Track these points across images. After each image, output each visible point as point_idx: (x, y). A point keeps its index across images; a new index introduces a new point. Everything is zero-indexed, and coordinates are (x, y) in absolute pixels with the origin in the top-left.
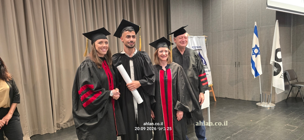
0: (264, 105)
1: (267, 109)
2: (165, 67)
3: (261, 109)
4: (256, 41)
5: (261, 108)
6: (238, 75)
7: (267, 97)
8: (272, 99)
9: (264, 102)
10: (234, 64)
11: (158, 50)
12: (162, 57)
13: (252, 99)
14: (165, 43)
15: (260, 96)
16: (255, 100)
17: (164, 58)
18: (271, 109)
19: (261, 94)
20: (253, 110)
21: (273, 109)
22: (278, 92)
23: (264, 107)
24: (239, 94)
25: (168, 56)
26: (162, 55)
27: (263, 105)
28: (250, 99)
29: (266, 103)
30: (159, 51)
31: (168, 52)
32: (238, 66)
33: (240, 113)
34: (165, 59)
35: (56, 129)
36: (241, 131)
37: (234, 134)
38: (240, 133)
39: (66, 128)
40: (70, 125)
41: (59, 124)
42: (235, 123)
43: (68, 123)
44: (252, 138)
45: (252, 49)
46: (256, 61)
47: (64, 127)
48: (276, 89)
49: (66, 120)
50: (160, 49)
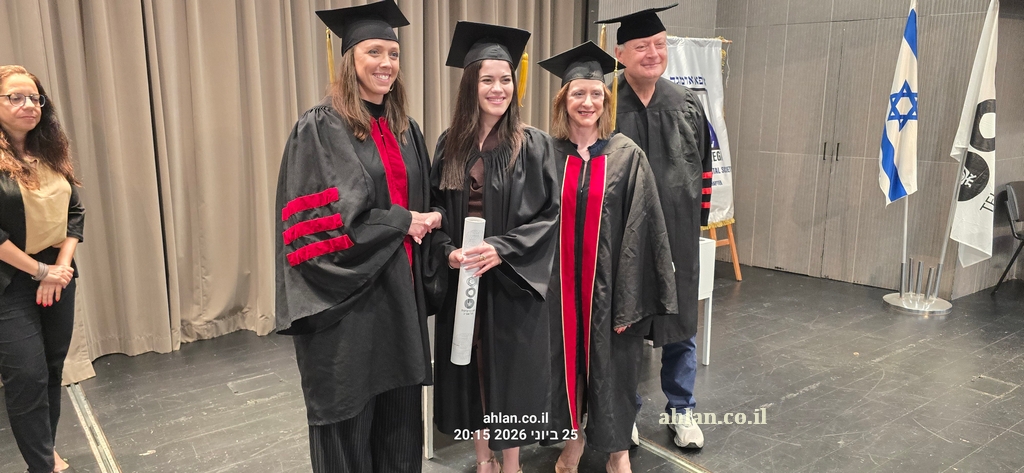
0: (910, 301)
1: (920, 319)
2: (589, 148)
3: (900, 318)
4: (906, 68)
5: (899, 314)
6: (831, 190)
7: (924, 274)
8: (942, 282)
9: (911, 293)
10: (821, 149)
11: (567, 89)
12: (580, 112)
13: (872, 278)
14: (596, 64)
15: (899, 271)
16: (883, 283)
17: (586, 117)
18: (936, 318)
19: (904, 262)
20: (868, 317)
21: (942, 318)
22: (965, 262)
23: (909, 310)
24: (825, 258)
25: (602, 110)
26: (580, 105)
27: (907, 301)
28: (865, 280)
29: (920, 297)
30: (570, 93)
31: (603, 98)
32: (835, 157)
33: (821, 326)
34: (591, 120)
35: (179, 338)
36: (813, 387)
37: (789, 396)
38: (811, 393)
39: (213, 338)
40: (228, 330)
41: (191, 325)
42: (796, 357)
43: (220, 323)
44: (849, 412)
45: (892, 96)
46: (902, 141)
47: (207, 336)
48: (961, 250)
49: (212, 313)
50: (576, 85)
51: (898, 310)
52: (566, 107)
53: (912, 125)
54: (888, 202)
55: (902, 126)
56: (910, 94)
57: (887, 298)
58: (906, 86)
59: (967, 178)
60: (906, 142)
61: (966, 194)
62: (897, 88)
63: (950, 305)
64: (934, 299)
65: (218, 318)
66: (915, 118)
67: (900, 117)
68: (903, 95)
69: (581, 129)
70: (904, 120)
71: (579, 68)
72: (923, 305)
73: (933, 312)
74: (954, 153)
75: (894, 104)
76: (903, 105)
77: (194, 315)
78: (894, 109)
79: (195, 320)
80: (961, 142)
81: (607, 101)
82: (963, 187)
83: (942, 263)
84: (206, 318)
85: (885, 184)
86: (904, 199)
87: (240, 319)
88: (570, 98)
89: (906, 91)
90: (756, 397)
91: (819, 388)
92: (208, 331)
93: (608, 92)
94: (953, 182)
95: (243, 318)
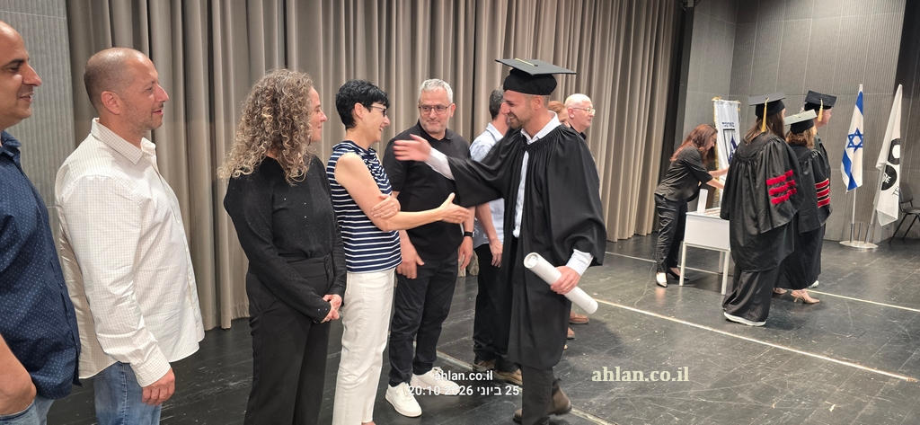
0: (854, 244)
1: (865, 251)
3: (852, 251)
21: (875, 252)
22: (882, 223)
29: (861, 242)
45: (849, 136)
46: (854, 159)
48: (880, 217)
53: (860, 150)
54: (847, 191)
55: (855, 150)
56: (859, 134)
57: (842, 243)
58: (858, 131)
59: (886, 179)
60: (857, 158)
61: (886, 186)
62: (852, 131)
63: (877, 246)
64: (868, 243)
66: (861, 147)
67: (853, 146)
68: (856, 135)
70: (857, 147)
72: (864, 246)
73: (869, 249)
74: (878, 165)
75: (851, 140)
76: (856, 141)
78: (851, 142)
80: (882, 160)
82: (884, 183)
83: (871, 223)
85: (847, 181)
86: (853, 192)
89: (858, 134)
94: (878, 180)
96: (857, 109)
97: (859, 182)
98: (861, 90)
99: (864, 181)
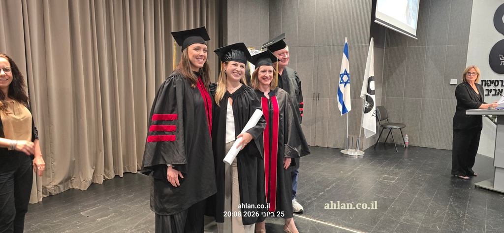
0: (350, 152)
2: (268, 93)
3: (348, 158)
4: (345, 65)
6: (317, 111)
7: (355, 142)
8: (361, 145)
9: (350, 149)
10: (312, 96)
11: (258, 69)
12: (264, 79)
13: (334, 145)
14: (269, 60)
16: (338, 146)
17: (266, 81)
18: (360, 158)
19: (347, 137)
20: (339, 159)
21: (362, 157)
22: (367, 136)
23: (351, 155)
24: (316, 139)
25: (272, 78)
26: (264, 76)
28: (331, 146)
29: (354, 150)
30: (260, 71)
31: (272, 73)
32: (318, 99)
33: (325, 163)
34: (269, 82)
35: (41, 196)
36: (334, 185)
37: (327, 189)
38: (333, 187)
39: (57, 194)
40: (64, 189)
41: (46, 188)
42: (322, 175)
43: (61, 186)
44: (350, 192)
45: (341, 75)
46: (345, 91)
47: (54, 193)
48: (365, 132)
49: (57, 181)
50: (262, 68)
51: (347, 156)
52: (257, 77)
53: (348, 85)
54: (342, 115)
55: (345, 85)
56: (347, 74)
57: (342, 151)
58: (346, 71)
59: (367, 105)
60: (346, 91)
61: (367, 111)
62: (342, 72)
63: (364, 153)
64: (358, 150)
65: (60, 184)
66: (349, 83)
67: (344, 82)
68: (345, 74)
69: (264, 86)
70: (346, 83)
71: (263, 61)
72: (355, 153)
73: (359, 156)
74: (362, 96)
75: (342, 78)
76: (345, 78)
77: (47, 183)
78: (342, 79)
79: (48, 185)
80: (364, 91)
81: (274, 74)
82: (366, 108)
83: (360, 137)
84: (54, 184)
85: (340, 108)
86: (346, 115)
87: (70, 184)
88: (260, 73)
90: (316, 191)
91: (336, 185)
92: (55, 190)
93: (275, 71)
94: (362, 106)
95: (72, 183)
96: (344, 56)
97: (349, 108)
98: (346, 41)
99: (352, 108)
